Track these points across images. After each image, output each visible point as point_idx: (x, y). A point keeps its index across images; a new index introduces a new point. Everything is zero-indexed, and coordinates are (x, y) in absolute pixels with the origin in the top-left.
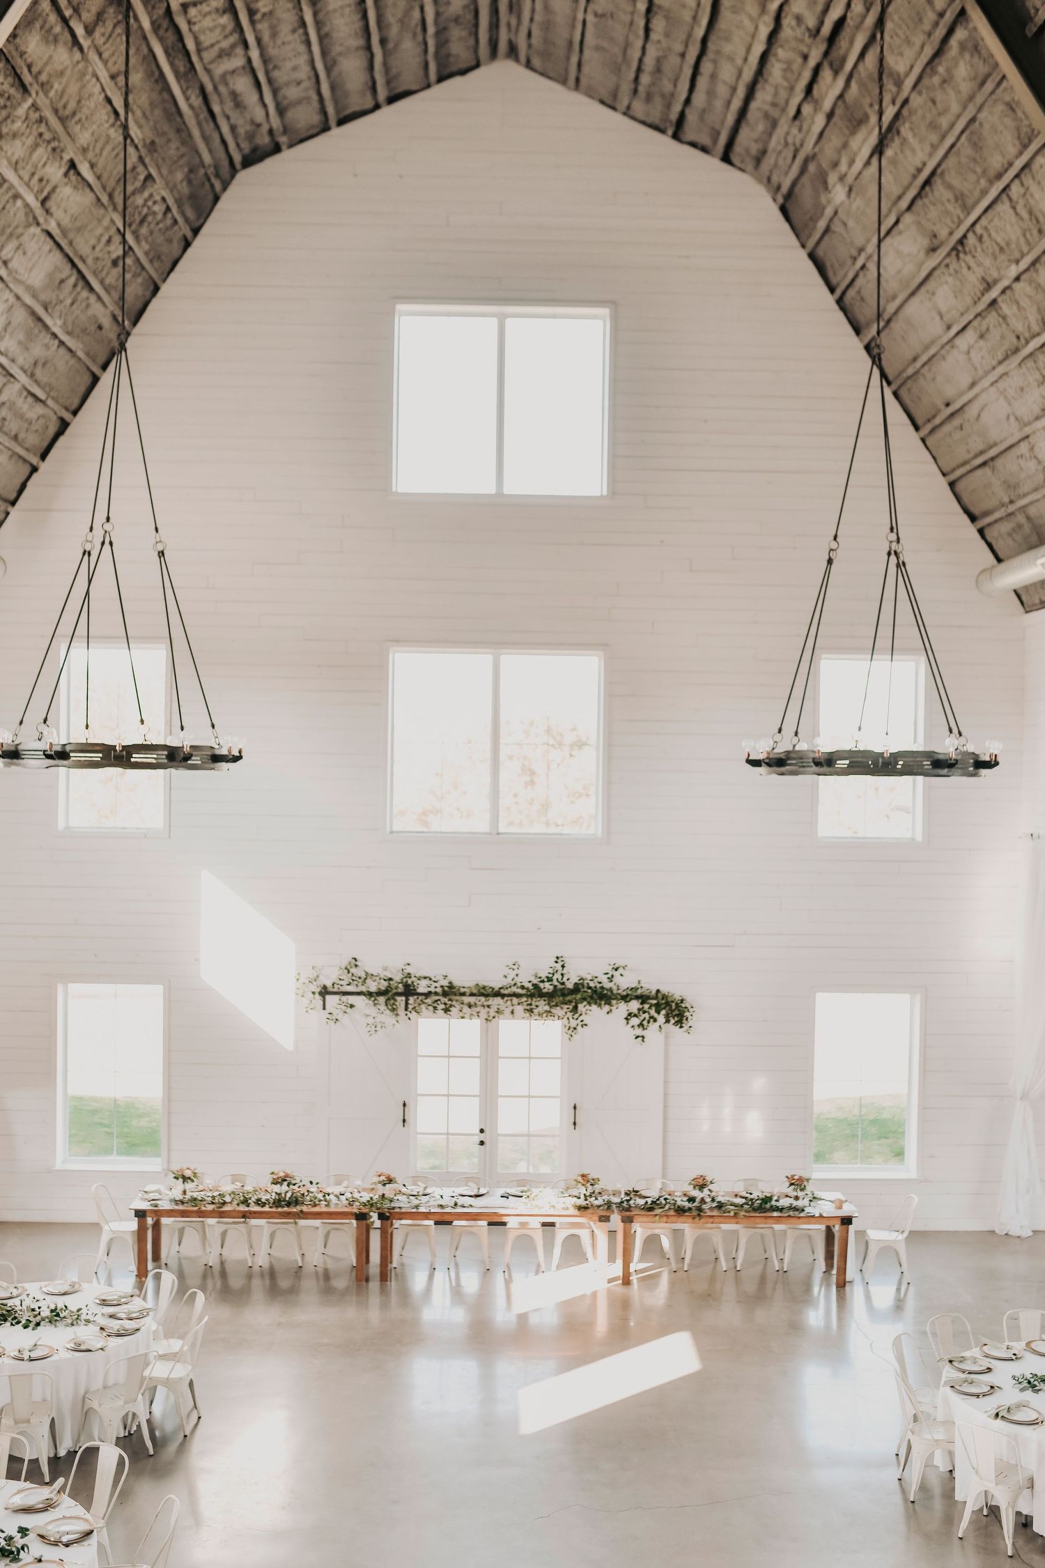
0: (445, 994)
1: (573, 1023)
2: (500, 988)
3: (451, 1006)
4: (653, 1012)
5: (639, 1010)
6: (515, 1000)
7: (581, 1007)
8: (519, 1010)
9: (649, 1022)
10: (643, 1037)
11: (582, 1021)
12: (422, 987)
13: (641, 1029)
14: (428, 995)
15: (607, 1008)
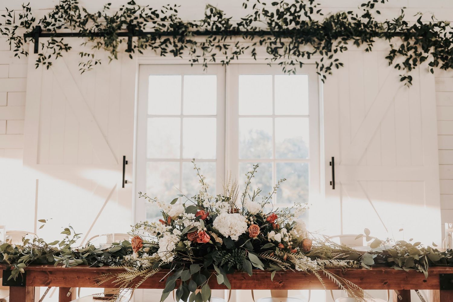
0: (174, 34)
1: (327, 63)
2: (240, 24)
3: (182, 48)
4: (420, 50)
5: (403, 46)
6: (257, 39)
7: (335, 43)
8: (262, 50)
9: (415, 61)
10: (410, 78)
11: (336, 60)
12: (149, 27)
13: (406, 69)
14: (156, 35)
15: (365, 45)
